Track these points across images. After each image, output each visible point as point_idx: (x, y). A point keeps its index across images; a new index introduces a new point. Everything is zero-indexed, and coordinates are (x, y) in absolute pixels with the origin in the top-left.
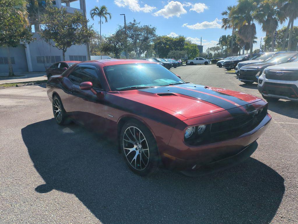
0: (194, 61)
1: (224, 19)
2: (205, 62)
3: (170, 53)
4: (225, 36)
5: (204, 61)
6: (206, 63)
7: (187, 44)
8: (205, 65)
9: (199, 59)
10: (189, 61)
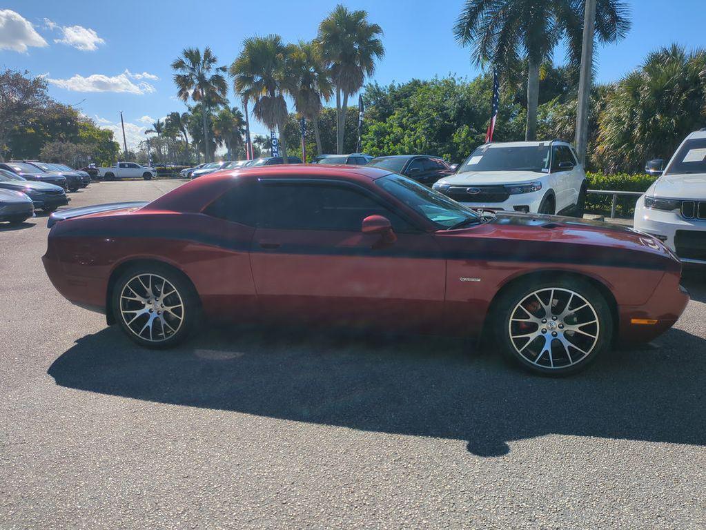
0: (116, 171)
1: (179, 76)
2: (145, 173)
3: (48, 149)
4: (178, 114)
5: (141, 171)
6: (147, 176)
7: (84, 128)
8: (146, 179)
9: (126, 166)
10: (103, 171)
